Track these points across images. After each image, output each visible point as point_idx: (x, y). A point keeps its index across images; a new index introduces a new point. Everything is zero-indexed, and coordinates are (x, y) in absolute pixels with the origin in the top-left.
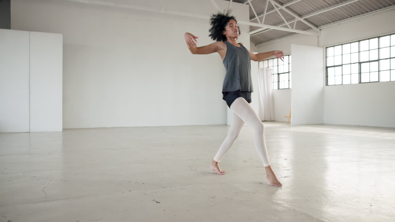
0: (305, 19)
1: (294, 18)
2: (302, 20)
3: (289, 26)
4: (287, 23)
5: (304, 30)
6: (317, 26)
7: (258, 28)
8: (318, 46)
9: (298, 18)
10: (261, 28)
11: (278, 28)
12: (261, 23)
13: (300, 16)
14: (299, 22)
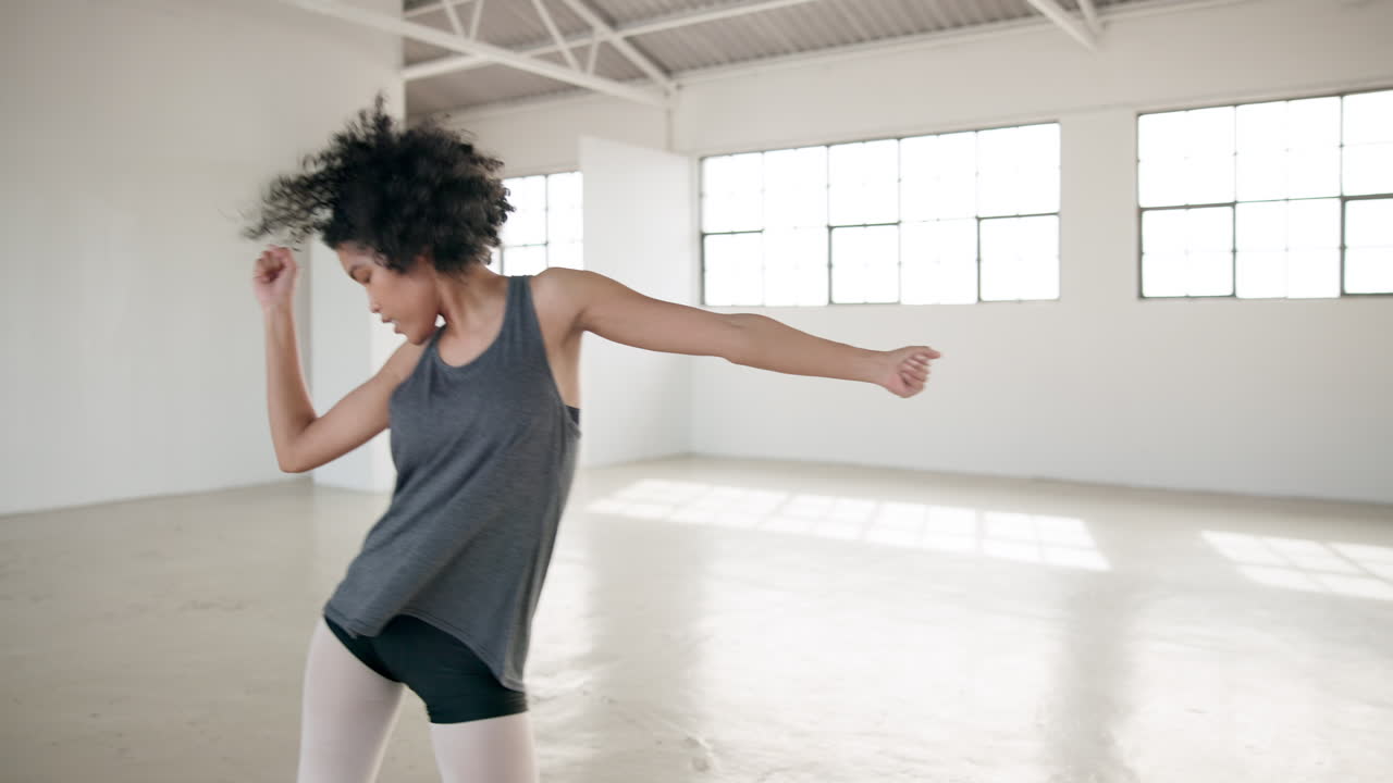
0: (630, 40)
1: (587, 28)
2: (617, 39)
3: (570, 58)
4: (562, 45)
5: (619, 79)
6: (667, 71)
7: (444, 54)
8: (670, 147)
9: (602, 32)
10: (459, 54)
11: (522, 61)
12: (467, 33)
13: (612, 22)
14: (606, 47)
